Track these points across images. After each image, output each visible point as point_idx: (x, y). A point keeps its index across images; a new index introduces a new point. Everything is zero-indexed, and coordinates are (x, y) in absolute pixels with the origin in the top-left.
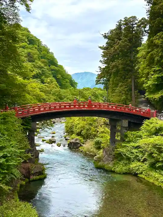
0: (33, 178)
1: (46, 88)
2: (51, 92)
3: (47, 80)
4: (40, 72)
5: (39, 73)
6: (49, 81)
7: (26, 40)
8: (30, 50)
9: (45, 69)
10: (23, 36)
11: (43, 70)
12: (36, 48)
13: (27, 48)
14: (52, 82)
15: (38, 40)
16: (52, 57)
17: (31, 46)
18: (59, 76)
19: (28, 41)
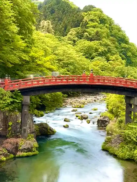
0: (19, 154)
1: (108, 65)
2: (114, 69)
3: (112, 57)
4: (106, 49)
5: (105, 51)
6: (114, 58)
7: (98, 20)
8: (99, 29)
9: (111, 46)
10: (95, 16)
11: (109, 48)
12: (106, 27)
13: (98, 27)
14: (117, 59)
15: (110, 19)
16: (123, 35)
17: (101, 25)
18: (129, 54)
19: (99, 21)
